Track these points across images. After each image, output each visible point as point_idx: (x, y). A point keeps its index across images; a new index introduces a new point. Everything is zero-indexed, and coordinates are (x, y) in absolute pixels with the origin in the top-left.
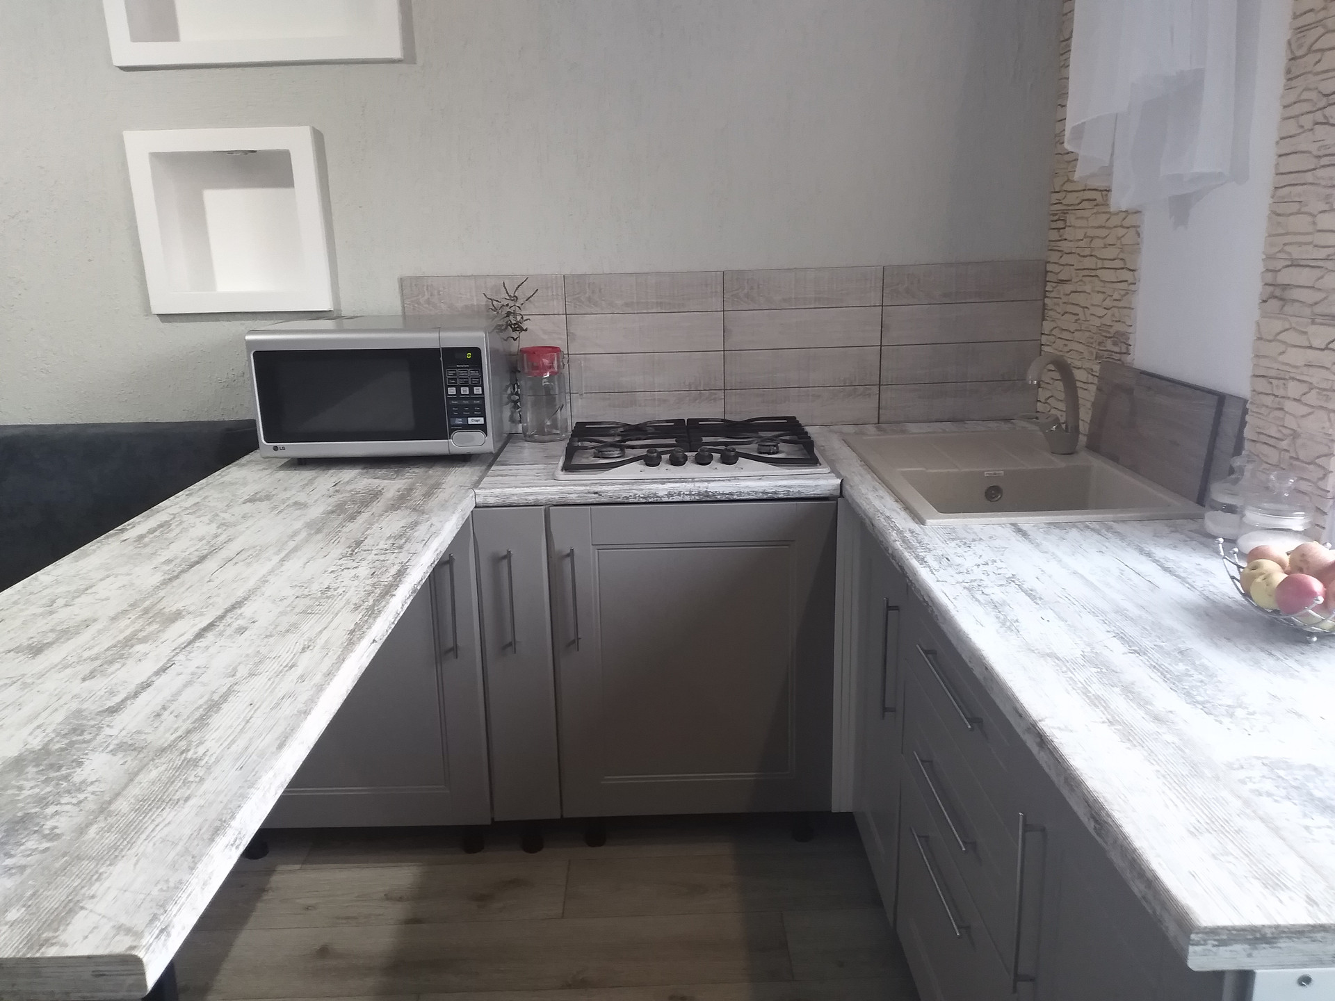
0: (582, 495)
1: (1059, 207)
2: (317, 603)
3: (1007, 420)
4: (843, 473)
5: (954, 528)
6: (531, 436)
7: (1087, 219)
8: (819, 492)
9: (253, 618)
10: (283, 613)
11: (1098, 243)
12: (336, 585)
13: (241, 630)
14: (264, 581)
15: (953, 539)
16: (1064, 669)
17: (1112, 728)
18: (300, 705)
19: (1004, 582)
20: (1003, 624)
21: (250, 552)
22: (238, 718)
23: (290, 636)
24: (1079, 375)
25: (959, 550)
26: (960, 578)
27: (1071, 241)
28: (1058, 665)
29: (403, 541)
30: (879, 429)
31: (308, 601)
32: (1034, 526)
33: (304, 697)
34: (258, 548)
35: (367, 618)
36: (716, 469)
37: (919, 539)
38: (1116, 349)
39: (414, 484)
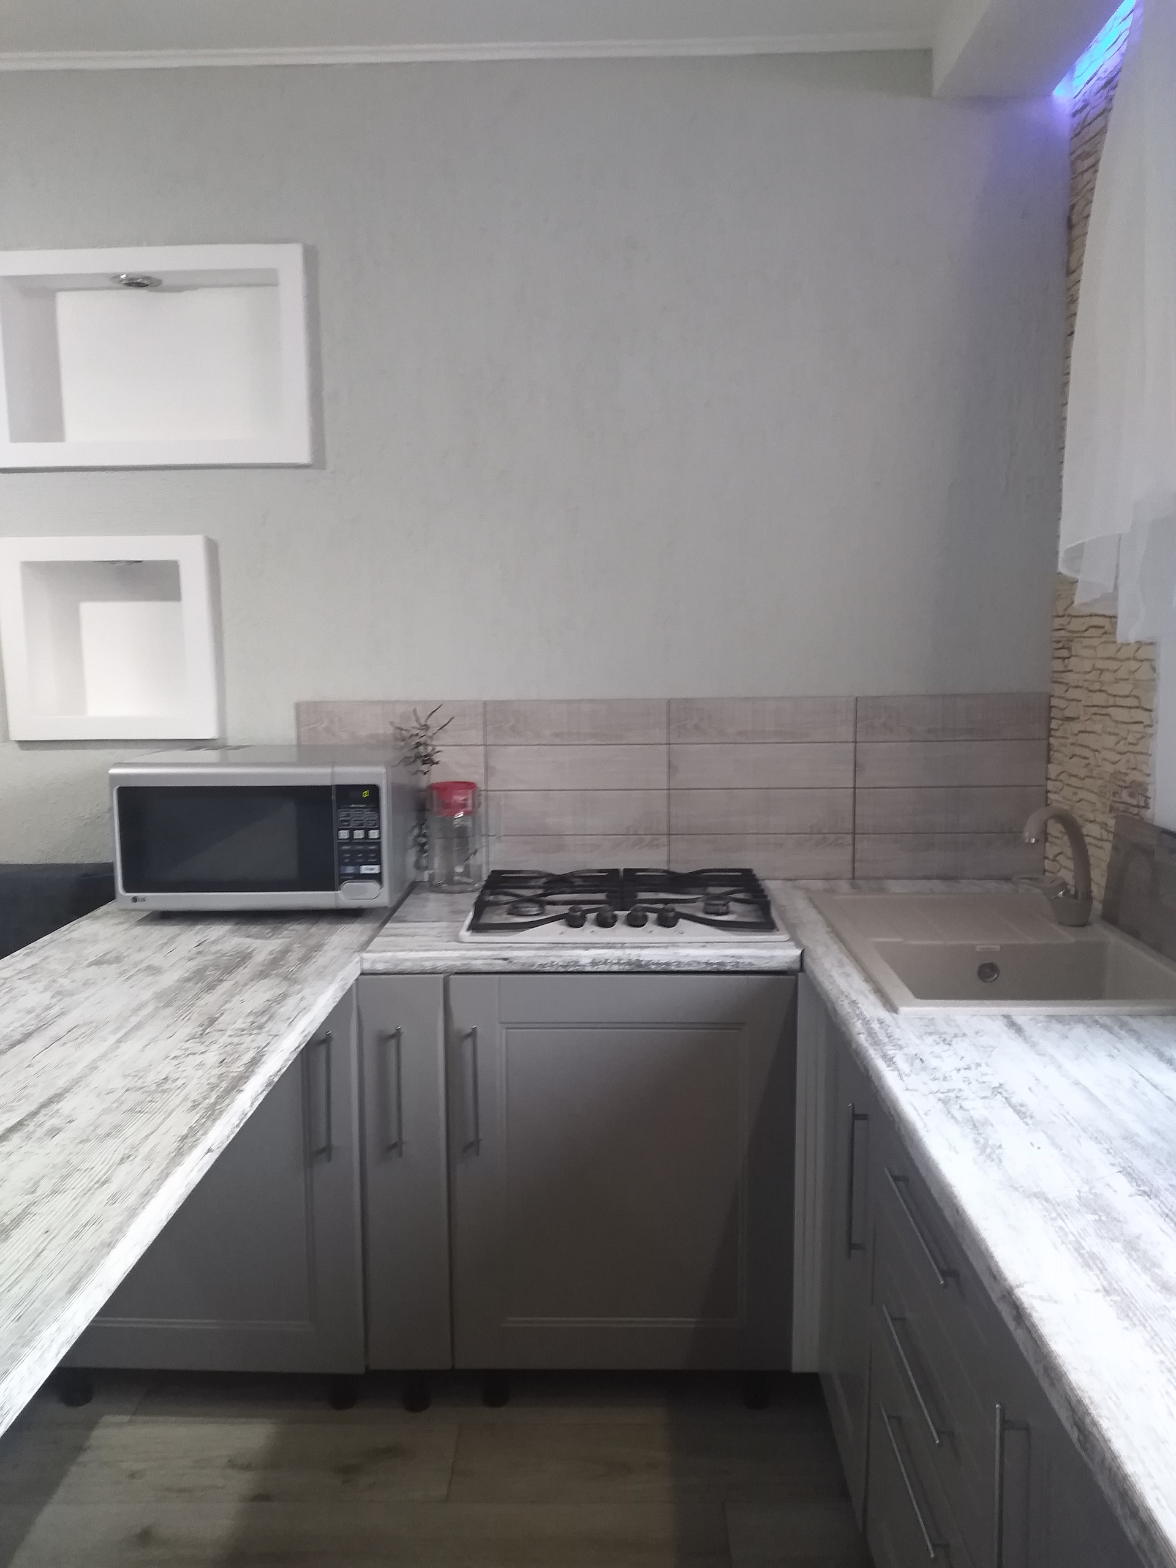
0: (489, 961)
1: (1062, 633)
2: (149, 1099)
3: (1007, 879)
4: (805, 942)
5: (933, 1019)
6: (438, 886)
7: (1095, 648)
8: (775, 965)
9: (70, 1116)
10: (106, 1111)
11: (1107, 677)
12: (176, 1076)
13: (54, 1132)
14: (93, 1068)
15: (931, 1034)
16: (1054, 1215)
17: (1108, 1298)
18: (104, 1235)
19: (988, 1093)
20: (983, 1150)
21: (83, 1030)
22: (28, 1249)
23: (110, 1142)
24: (1091, 830)
25: (938, 1049)
26: (934, 1086)
27: (1078, 673)
28: (1045, 1209)
29: (265, 1019)
30: (853, 886)
31: (138, 1096)
32: (1031, 1020)
33: (110, 1226)
34: (94, 1024)
35: (204, 1120)
36: (652, 933)
37: (889, 1031)
38: (1134, 802)
39: (291, 944)
